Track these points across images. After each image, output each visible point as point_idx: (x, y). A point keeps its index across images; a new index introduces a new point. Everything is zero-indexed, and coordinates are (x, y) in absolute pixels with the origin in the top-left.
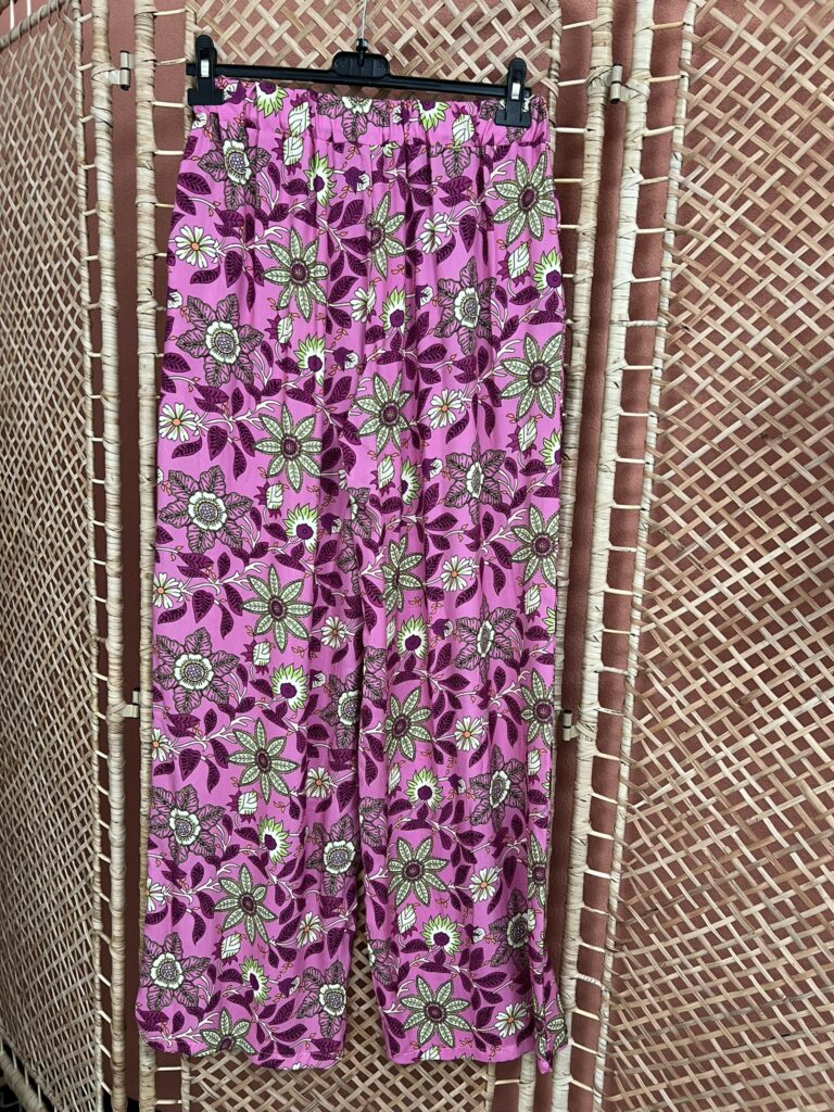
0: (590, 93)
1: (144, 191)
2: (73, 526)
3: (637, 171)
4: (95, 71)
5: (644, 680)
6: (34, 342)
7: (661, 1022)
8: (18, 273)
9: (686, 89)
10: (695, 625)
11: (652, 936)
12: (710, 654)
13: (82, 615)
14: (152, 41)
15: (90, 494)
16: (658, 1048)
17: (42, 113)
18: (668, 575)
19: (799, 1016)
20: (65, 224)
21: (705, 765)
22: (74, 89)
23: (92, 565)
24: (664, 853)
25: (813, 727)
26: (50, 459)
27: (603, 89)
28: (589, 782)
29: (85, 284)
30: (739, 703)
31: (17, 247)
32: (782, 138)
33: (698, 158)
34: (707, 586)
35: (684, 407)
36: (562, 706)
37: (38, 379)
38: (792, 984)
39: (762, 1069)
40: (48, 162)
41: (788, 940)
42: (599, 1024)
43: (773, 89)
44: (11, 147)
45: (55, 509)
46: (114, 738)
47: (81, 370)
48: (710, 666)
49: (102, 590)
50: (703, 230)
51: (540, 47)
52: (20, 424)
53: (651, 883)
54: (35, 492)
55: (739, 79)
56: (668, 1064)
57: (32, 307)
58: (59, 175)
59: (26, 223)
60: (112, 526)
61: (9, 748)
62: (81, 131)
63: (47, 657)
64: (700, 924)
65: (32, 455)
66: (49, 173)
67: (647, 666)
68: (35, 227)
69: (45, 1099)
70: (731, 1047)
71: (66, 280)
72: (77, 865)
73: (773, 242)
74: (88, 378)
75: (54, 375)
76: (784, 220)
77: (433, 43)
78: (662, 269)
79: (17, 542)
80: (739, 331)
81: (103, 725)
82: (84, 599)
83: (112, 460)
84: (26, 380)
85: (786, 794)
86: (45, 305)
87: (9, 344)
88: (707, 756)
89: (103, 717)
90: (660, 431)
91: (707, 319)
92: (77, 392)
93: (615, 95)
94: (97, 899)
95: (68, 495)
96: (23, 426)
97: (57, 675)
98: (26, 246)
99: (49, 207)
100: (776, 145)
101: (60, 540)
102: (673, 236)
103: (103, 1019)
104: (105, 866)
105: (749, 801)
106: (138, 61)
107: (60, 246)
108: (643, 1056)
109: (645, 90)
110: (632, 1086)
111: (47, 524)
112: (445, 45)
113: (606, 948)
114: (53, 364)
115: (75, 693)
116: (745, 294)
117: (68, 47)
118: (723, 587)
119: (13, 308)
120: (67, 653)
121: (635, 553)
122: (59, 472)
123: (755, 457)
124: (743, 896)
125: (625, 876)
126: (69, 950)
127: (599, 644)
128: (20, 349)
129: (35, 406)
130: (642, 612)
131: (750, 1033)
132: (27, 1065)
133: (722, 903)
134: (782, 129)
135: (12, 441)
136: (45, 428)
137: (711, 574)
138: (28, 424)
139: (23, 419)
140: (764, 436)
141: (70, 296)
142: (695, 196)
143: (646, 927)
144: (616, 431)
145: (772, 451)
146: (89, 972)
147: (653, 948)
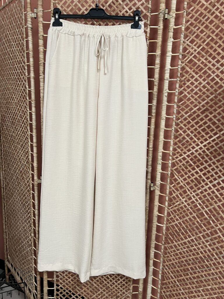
0: (159, 16)
1: (41, 46)
2: (25, 134)
3: (172, 38)
4: (28, 14)
5: (172, 175)
6: (14, 86)
7: (176, 263)
8: (10, 67)
9: (185, 15)
10: (186, 161)
11: (174, 241)
12: (190, 168)
13: (28, 157)
14: (42, 5)
15: (29, 125)
16: (175, 270)
17: (15, 25)
18: (179, 147)
19: (211, 262)
20: (21, 54)
21: (188, 197)
22: (23, 19)
23: (30, 144)
24: (177, 220)
25: (216, 188)
26: (19, 116)
27: (163, 15)
28: (158, 201)
29: (26, 71)
30: (197, 181)
31: (9, 60)
32: (211, 29)
33: (188, 34)
34: (189, 150)
35: (183, 103)
36: (151, 181)
37: (15, 95)
38: (210, 254)
39: (202, 276)
40: (17, 38)
41: (209, 243)
42: (160, 263)
43: (209, 15)
44: (7, 33)
45: (20, 129)
46: (36, 188)
47: (26, 93)
48: (190, 171)
49: (32, 151)
50: (189, 54)
51: (146, 4)
52: (11, 107)
53: (174, 228)
54: (15, 125)
55: (200, 12)
56: (178, 274)
57: (14, 76)
58: (19, 41)
59: (11, 54)
60: (34, 134)
61: (11, 190)
62: (24, 30)
63: (19, 167)
64: (186, 238)
65: (14, 115)
66: (17, 41)
67: (173, 171)
68: (14, 55)
69: (21, 278)
70: (194, 270)
71: (22, 70)
72: (28, 220)
73: (208, 57)
74: (27, 95)
75: (19, 94)
76: (211, 51)
77: (117, 4)
78: (178, 65)
79: (11, 137)
80: (199, 82)
81: (33, 185)
82: (28, 153)
83: (34, 117)
84: (12, 95)
85: (209, 205)
86: (17, 76)
87: (8, 86)
88: (188, 195)
89: (33, 183)
90: (177, 109)
91: (190, 79)
92: (25, 99)
93: (166, 17)
94: (32, 228)
95: (23, 126)
96: (12, 107)
97: (22, 172)
98: (11, 60)
99: (17, 50)
100: (209, 31)
101: (22, 137)
102: (181, 56)
103: (34, 258)
104: (34, 220)
105: (199, 207)
106: (39, 11)
107: (20, 60)
108: (171, 271)
109: (174, 15)
110: (168, 279)
111: (19, 133)
112: (120, 4)
113: (162, 244)
114: (19, 91)
115: (26, 177)
116: (200, 72)
117: (21, 7)
118: (193, 151)
119: (9, 76)
120: (24, 166)
121: (170, 142)
122: (21, 119)
123: (202, 116)
124: (197, 231)
125: (167, 225)
126: (26, 241)
127: (161, 165)
128: (11, 87)
129: (15, 102)
130: (172, 157)
131: (199, 266)
132: (16, 269)
133: (192, 233)
134: (211, 26)
135: (9, 111)
136: (17, 108)
137: (190, 147)
138: (13, 107)
139: (12, 106)
140: (205, 110)
141: (23, 74)
142: (187, 45)
143: (172, 239)
144: (165, 109)
145: (207, 114)
146: (31, 246)
147: (174, 244)
